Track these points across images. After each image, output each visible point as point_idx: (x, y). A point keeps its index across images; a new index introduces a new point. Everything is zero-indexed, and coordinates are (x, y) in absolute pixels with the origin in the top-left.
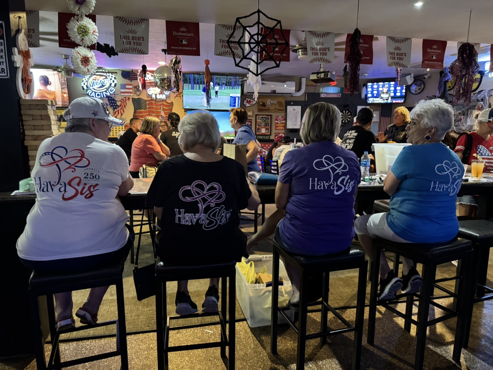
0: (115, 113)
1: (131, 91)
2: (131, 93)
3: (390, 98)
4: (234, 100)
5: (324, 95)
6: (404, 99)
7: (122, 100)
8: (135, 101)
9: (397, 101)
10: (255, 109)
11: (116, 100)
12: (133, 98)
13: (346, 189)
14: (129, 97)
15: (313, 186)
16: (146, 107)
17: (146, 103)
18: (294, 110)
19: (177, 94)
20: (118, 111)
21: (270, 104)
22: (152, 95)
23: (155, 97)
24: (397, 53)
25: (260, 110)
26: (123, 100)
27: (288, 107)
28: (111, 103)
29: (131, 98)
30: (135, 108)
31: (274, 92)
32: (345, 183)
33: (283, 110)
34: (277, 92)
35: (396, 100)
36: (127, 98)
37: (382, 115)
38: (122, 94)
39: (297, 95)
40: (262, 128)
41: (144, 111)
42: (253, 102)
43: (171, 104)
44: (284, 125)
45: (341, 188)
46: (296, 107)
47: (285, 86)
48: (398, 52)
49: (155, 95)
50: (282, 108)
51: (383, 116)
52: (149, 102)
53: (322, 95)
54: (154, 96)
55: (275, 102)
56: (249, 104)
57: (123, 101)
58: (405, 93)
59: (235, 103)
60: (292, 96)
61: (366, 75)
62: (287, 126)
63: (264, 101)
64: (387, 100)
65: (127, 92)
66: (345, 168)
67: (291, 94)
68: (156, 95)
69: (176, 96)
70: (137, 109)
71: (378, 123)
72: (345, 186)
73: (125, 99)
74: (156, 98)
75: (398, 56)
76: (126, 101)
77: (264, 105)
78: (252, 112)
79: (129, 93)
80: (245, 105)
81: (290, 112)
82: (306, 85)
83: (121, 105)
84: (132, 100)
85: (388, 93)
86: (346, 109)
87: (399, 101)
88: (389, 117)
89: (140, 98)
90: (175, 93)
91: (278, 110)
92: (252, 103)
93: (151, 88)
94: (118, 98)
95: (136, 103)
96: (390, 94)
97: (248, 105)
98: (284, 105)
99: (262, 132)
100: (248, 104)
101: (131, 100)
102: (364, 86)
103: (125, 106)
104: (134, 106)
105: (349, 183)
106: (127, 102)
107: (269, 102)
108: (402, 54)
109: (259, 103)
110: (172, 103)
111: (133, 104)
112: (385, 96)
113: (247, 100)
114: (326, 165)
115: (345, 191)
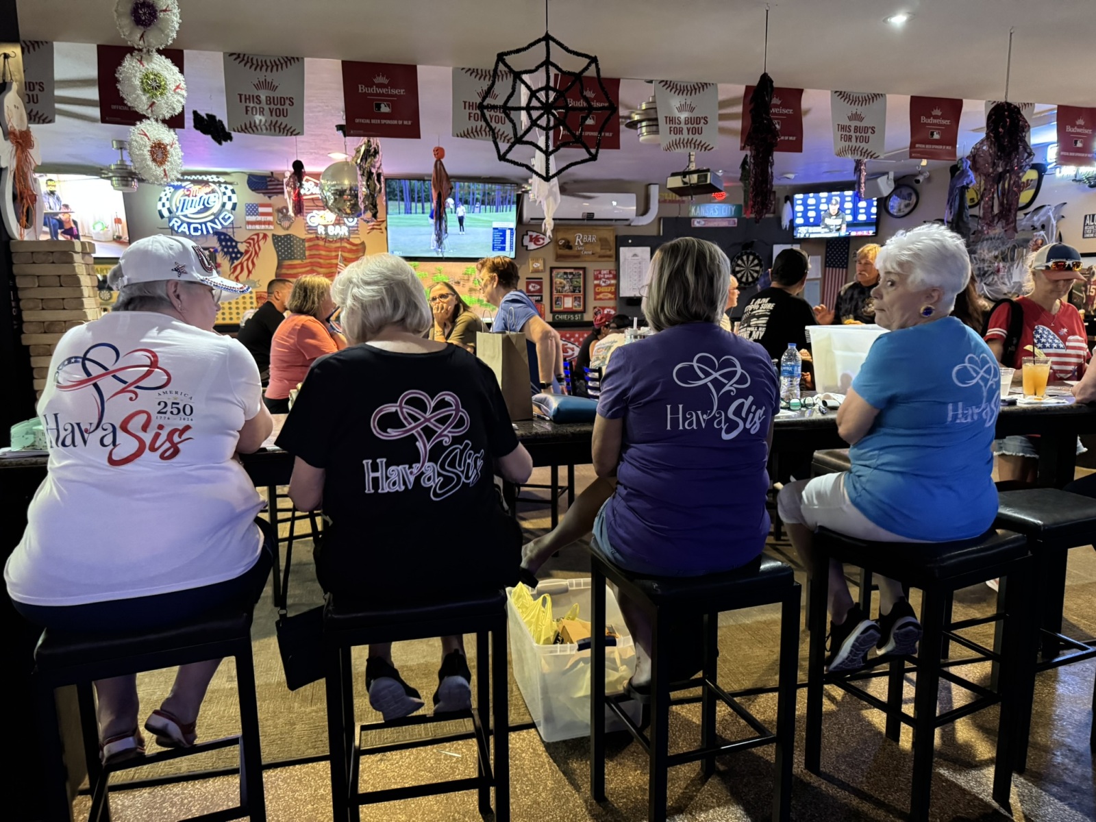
0: (235, 268)
1: (270, 218)
2: (269, 223)
3: (844, 226)
4: (501, 236)
5: (699, 222)
6: (874, 228)
7: (249, 239)
8: (279, 241)
9: (860, 233)
10: (550, 254)
11: (236, 239)
12: (273, 235)
13: (748, 426)
14: (265, 232)
15: (675, 422)
16: (305, 255)
17: (304, 246)
18: (635, 255)
19: (373, 223)
20: (241, 264)
21: (581, 244)
22: (317, 227)
23: (324, 233)
24: (856, 128)
25: (559, 257)
26: (253, 239)
27: (622, 249)
28: (226, 246)
29: (270, 234)
30: (278, 256)
31: (590, 217)
32: (744, 415)
33: (610, 256)
34: (595, 217)
35: (857, 231)
36: (261, 236)
37: (828, 263)
38: (250, 227)
39: (640, 224)
40: (565, 296)
41: (299, 264)
42: (543, 239)
43: (360, 247)
44: (613, 290)
45: (736, 425)
46: (638, 250)
47: (614, 203)
48: (858, 124)
49: (323, 228)
50: (608, 253)
51: (829, 266)
52: (311, 244)
53: (696, 223)
54: (321, 230)
55: (592, 238)
56: (535, 244)
57: (252, 241)
58: (877, 214)
59: (504, 242)
60: (629, 225)
61: (791, 176)
62: (621, 292)
63: (569, 236)
64: (838, 230)
65: (260, 223)
66: (742, 380)
67: (627, 220)
68: (326, 226)
69: (373, 229)
70: (284, 259)
71: (818, 282)
72: (745, 420)
73: (256, 237)
74: (327, 234)
75: (858, 134)
76: (258, 241)
77: (568, 246)
78: (541, 262)
79: (265, 223)
80: (527, 246)
81: (625, 259)
82: (659, 202)
83: (247, 252)
84: (273, 240)
85: (841, 216)
86: (748, 251)
87: (865, 233)
88: (843, 267)
89: (290, 235)
90: (368, 222)
91: (600, 257)
92: (541, 241)
93: (315, 212)
94: (240, 236)
95: (280, 246)
96: (843, 219)
97: (532, 246)
98: (613, 244)
99: (566, 306)
100: (533, 243)
101: (270, 239)
102: (786, 202)
103: (256, 253)
104: (277, 252)
105: (754, 413)
106: (261, 243)
107: (578, 239)
108: (866, 129)
109: (557, 242)
110: (363, 243)
111: (276, 248)
112: (833, 222)
113: (531, 236)
114: (702, 376)
115: (746, 431)
